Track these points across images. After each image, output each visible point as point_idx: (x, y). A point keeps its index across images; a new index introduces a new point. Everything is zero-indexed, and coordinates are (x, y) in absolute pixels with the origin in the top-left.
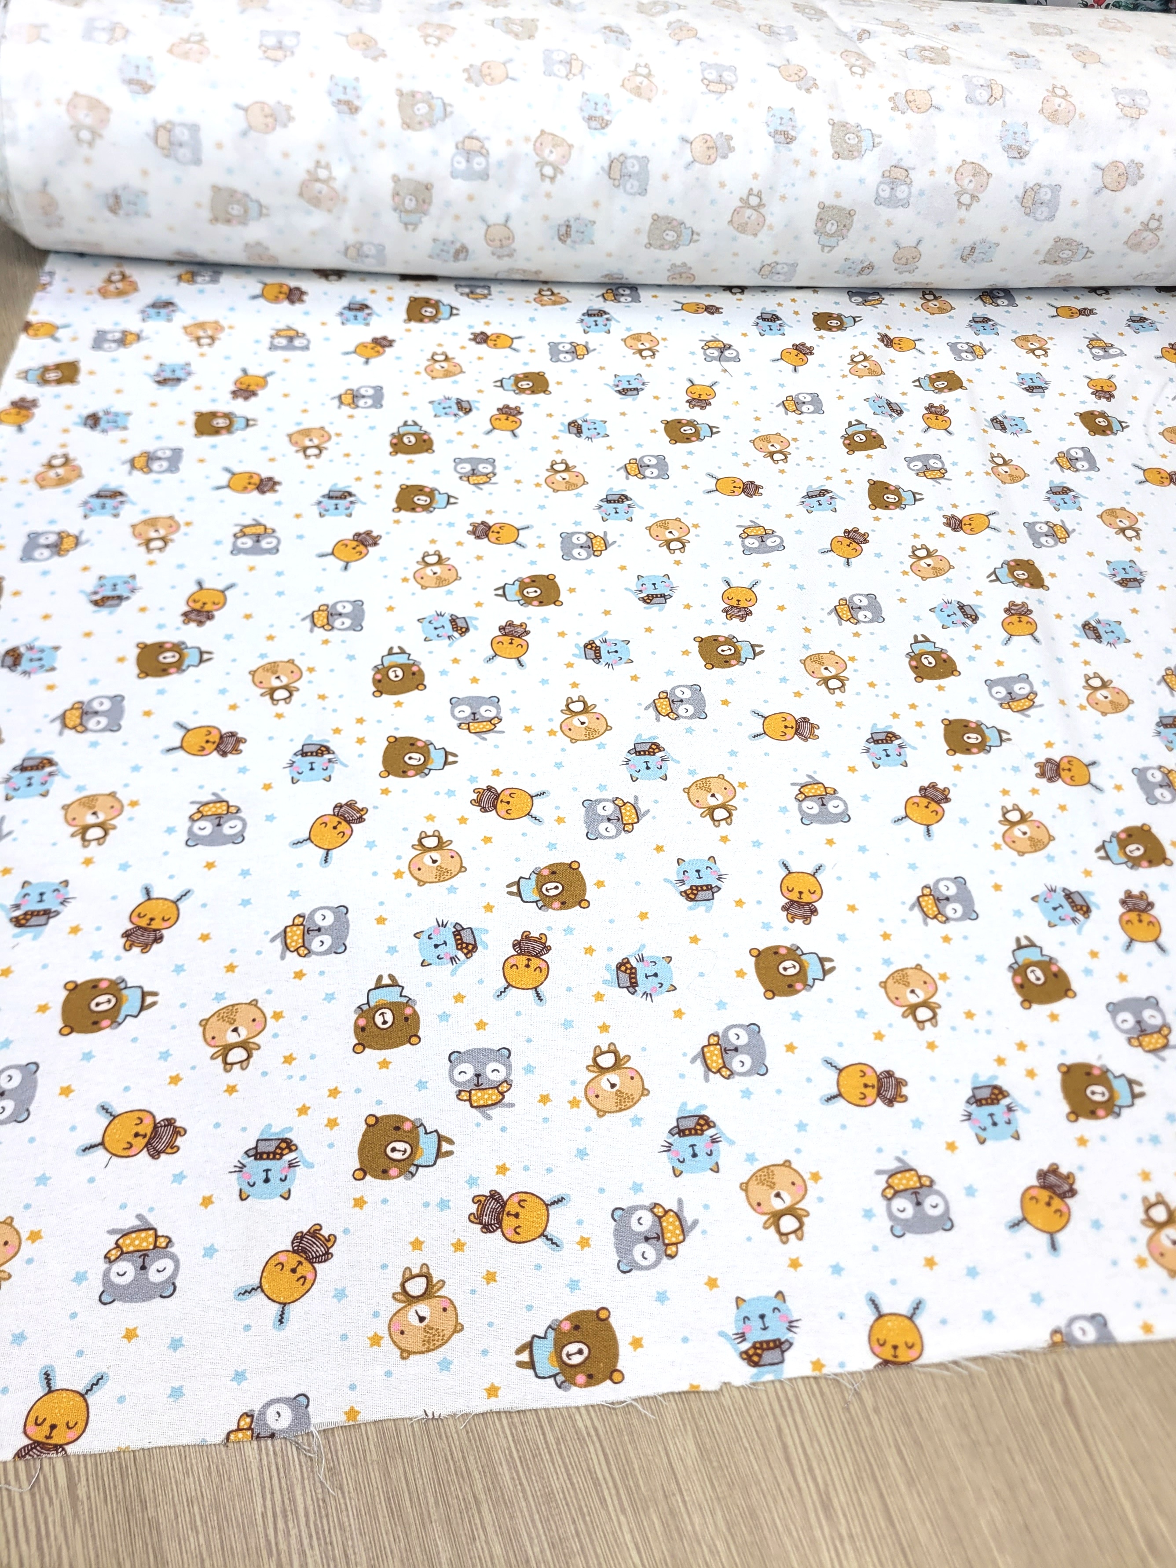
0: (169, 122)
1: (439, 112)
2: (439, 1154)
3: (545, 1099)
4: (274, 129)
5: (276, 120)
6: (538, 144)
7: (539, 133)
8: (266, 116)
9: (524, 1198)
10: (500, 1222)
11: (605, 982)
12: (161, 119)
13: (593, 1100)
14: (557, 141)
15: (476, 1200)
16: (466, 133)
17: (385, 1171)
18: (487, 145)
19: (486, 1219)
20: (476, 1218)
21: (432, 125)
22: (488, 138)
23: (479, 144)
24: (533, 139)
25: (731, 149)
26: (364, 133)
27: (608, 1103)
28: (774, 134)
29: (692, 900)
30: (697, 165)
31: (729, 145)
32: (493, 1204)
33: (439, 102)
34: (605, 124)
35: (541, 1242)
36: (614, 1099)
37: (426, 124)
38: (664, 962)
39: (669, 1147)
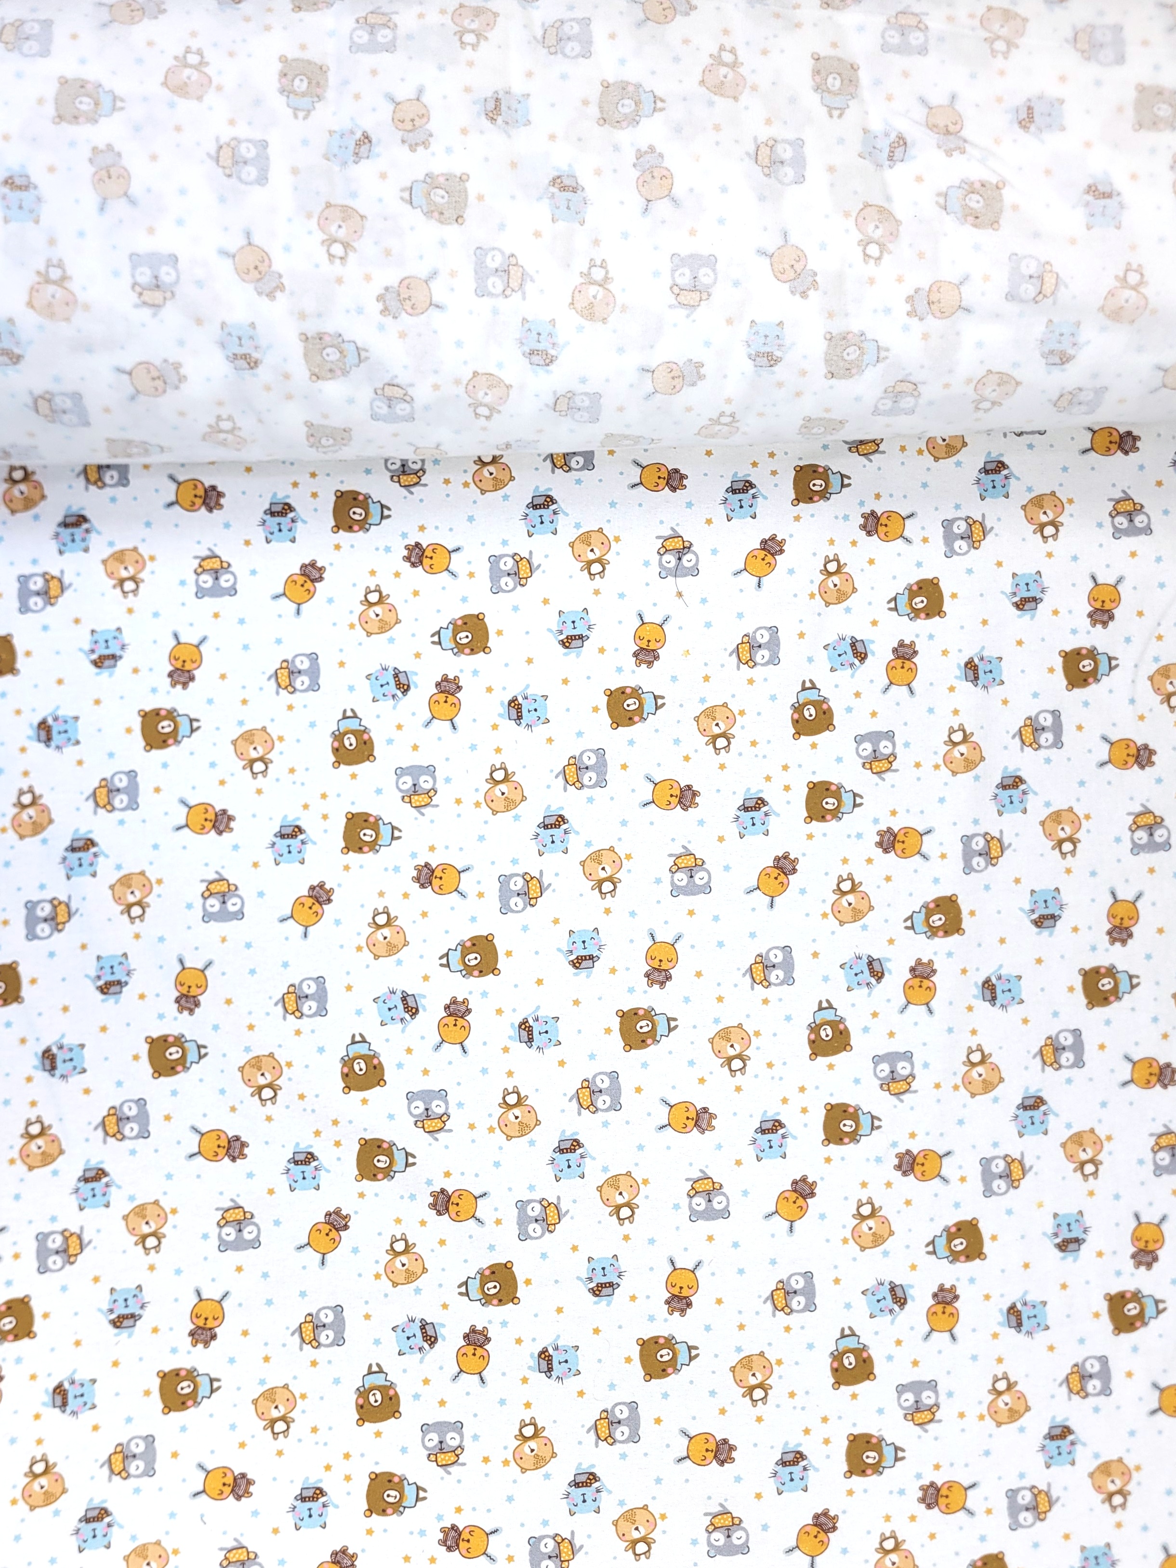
0: (47, 392)
1: (352, 358)
2: (418, 1499)
3: (486, 1460)
4: (165, 391)
5: (165, 383)
6: (470, 387)
7: (471, 375)
8: (154, 379)
9: (473, 1529)
10: (458, 1545)
11: (530, 1368)
12: (38, 391)
13: (519, 1461)
14: (493, 381)
15: (443, 1530)
16: (386, 381)
17: (384, 1511)
18: (411, 391)
19: (449, 1543)
20: (443, 1542)
21: (345, 373)
22: (412, 385)
23: (402, 392)
24: (465, 382)
25: (701, 377)
26: (268, 388)
27: (529, 1463)
28: (754, 357)
29: (597, 1295)
30: (658, 395)
31: (698, 373)
32: (453, 1533)
33: (352, 347)
34: (550, 361)
35: (483, 1558)
36: (532, 1460)
37: (339, 372)
38: (573, 1350)
39: (568, 1495)
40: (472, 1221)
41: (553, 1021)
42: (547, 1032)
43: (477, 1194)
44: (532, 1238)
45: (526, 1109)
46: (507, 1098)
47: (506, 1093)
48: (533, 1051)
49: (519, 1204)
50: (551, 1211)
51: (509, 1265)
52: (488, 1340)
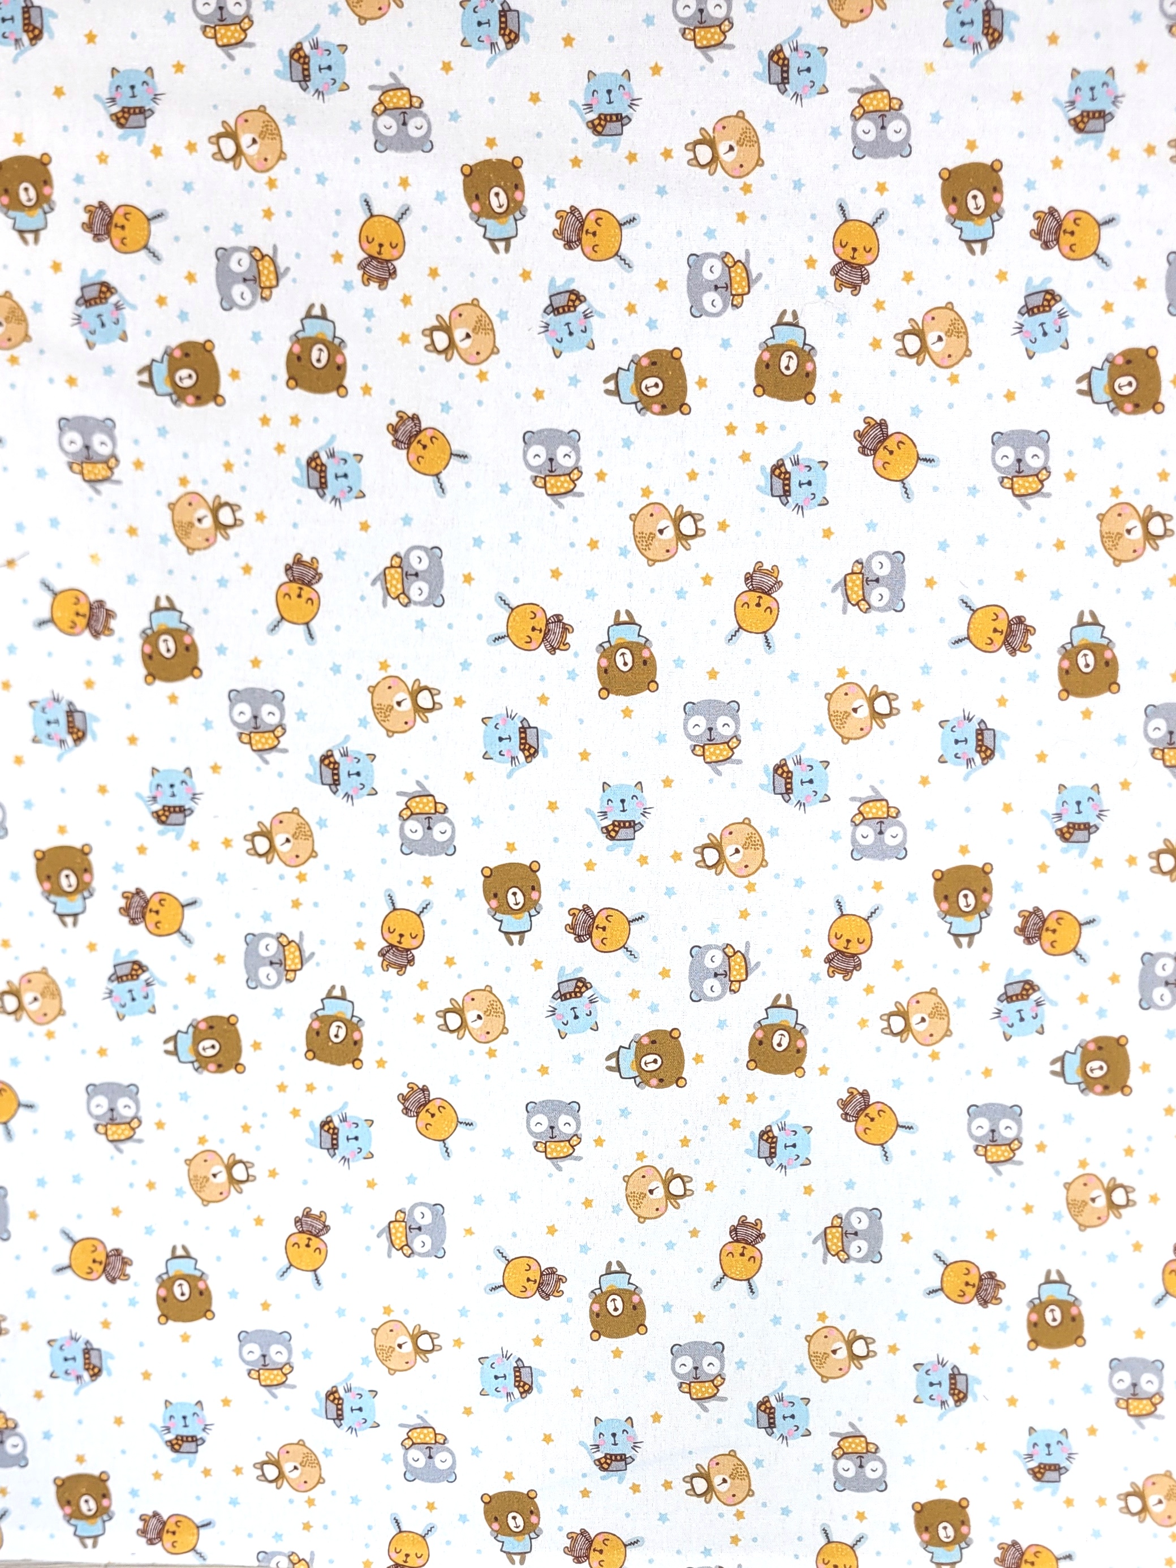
11: (1082, 855)
29: (993, 753)
38: (1064, 792)
40: (873, 922)
41: (608, 790)
42: (623, 801)
43: (838, 914)
44: (904, 841)
45: (727, 837)
46: (710, 863)
47: (702, 864)
48: (648, 822)
49: (856, 855)
50: (870, 811)
51: (938, 875)
52: (1037, 911)
